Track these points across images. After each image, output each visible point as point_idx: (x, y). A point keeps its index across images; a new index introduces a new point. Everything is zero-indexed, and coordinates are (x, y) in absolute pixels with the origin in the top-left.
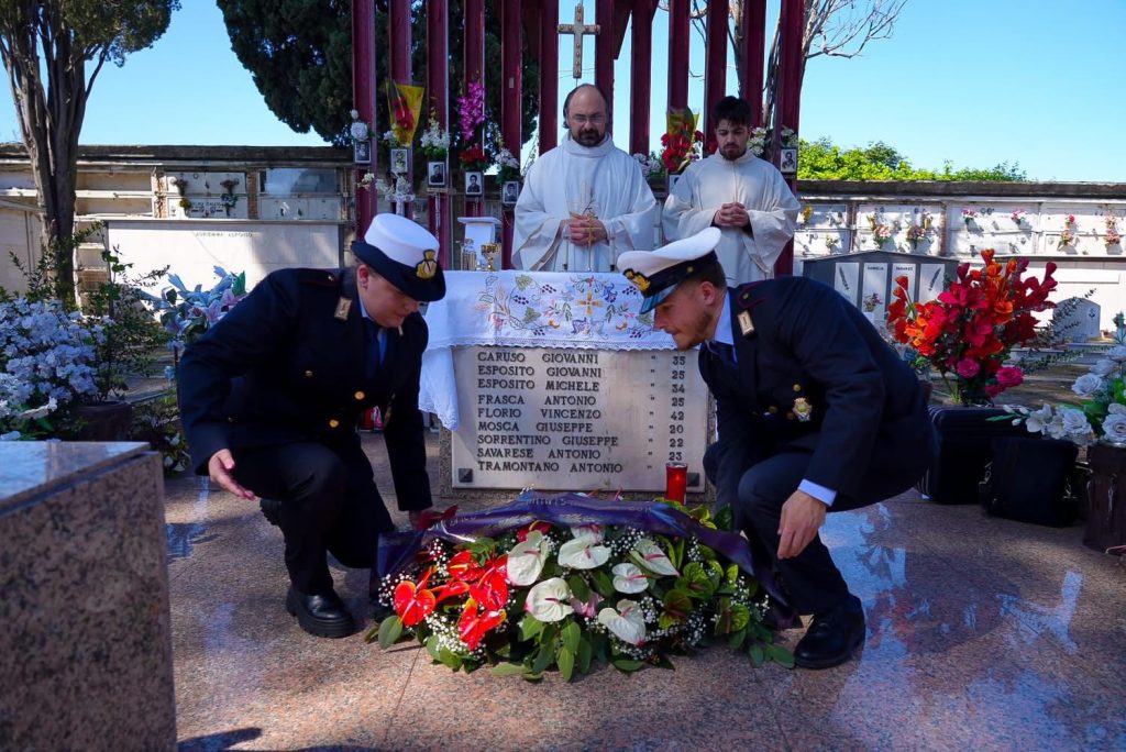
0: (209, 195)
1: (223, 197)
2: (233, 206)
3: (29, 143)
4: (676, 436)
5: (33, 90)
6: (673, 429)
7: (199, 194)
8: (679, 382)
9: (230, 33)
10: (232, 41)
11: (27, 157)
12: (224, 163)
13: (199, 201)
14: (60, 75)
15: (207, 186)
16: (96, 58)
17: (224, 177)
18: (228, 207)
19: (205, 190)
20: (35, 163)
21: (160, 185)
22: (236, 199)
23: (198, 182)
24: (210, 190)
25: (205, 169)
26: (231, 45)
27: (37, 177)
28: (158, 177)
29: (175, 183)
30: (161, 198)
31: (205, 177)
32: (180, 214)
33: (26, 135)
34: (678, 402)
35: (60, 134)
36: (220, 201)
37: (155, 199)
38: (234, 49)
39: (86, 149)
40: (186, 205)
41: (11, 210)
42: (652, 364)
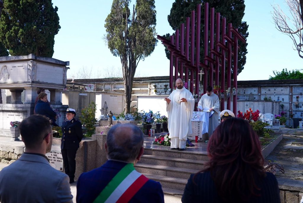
0: (161, 88)
1: (164, 89)
2: (167, 91)
3: (124, 79)
4: (199, 133)
5: (126, 67)
6: (198, 132)
7: (159, 88)
8: (199, 126)
9: (166, 53)
10: (166, 54)
11: (123, 81)
12: (165, 80)
13: (159, 90)
14: (131, 63)
15: (161, 86)
16: (139, 59)
17: (165, 84)
18: (165, 91)
19: (160, 87)
20: (125, 83)
21: (150, 86)
22: (167, 89)
23: (159, 85)
24: (161, 87)
25: (161, 82)
26: (166, 55)
27: (125, 86)
28: (150, 84)
29: (154, 86)
30: (150, 90)
31: (160, 84)
32: (154, 94)
33: (124, 77)
34: (199, 128)
35: (130, 77)
36: (163, 90)
37: (149, 90)
38: (166, 56)
39: (135, 78)
40: (156, 91)
41: (120, 94)
42: (196, 123)
